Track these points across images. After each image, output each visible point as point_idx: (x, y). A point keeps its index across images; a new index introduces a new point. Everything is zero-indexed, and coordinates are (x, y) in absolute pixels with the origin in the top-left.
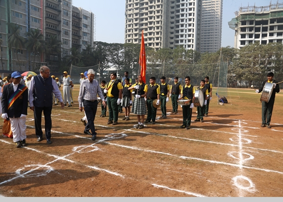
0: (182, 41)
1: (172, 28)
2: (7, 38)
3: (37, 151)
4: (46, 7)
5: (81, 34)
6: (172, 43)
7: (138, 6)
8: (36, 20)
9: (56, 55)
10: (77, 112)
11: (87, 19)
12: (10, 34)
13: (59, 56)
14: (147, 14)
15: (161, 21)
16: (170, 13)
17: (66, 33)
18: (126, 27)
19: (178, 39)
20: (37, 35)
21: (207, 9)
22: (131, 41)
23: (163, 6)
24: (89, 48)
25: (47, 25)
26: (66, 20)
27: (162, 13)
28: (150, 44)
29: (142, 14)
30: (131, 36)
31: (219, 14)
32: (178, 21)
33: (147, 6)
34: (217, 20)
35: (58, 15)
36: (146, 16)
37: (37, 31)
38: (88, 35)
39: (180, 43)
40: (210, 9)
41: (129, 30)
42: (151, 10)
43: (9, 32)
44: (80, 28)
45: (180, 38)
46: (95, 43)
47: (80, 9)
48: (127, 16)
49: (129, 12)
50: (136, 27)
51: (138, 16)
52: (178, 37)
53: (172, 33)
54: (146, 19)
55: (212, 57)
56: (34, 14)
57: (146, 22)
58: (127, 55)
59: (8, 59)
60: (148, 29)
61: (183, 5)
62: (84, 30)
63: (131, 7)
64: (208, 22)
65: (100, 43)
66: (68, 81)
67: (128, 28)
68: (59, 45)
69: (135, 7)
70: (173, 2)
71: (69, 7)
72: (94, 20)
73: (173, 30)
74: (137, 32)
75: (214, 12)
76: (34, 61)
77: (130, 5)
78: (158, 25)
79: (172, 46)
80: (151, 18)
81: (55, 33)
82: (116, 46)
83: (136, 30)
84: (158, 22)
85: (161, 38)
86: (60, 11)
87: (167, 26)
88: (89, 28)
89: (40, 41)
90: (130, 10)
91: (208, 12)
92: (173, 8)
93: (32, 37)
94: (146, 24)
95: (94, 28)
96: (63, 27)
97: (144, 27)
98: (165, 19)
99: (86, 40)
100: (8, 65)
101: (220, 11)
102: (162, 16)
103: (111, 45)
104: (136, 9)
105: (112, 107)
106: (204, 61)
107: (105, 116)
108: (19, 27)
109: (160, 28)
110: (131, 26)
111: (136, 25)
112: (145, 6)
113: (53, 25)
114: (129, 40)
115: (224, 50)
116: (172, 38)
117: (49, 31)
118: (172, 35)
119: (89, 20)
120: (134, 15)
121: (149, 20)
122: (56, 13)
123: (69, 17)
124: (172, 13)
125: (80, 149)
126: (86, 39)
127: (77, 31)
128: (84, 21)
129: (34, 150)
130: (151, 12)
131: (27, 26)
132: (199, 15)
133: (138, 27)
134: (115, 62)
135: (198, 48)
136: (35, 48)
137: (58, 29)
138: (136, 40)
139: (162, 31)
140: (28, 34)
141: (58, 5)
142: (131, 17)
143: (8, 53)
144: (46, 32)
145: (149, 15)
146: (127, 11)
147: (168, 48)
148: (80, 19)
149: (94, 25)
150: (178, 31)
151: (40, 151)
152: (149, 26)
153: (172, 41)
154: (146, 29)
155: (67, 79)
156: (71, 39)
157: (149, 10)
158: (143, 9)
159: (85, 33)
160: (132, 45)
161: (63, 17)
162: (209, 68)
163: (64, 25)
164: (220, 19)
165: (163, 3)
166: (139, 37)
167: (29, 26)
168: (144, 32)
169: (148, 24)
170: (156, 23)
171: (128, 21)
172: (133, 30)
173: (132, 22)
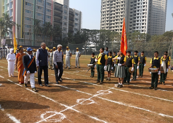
0: (137, 28)
1: (131, 19)
2: (33, 28)
3: (53, 101)
4: (54, 9)
5: (74, 24)
6: (131, 29)
7: (109, 6)
8: (49, 17)
9: (59, 37)
10: (74, 73)
11: (77, 15)
12: (35, 26)
13: (61, 37)
14: (114, 11)
15: (124, 15)
16: (130, 10)
17: (65, 24)
18: (101, 20)
19: (135, 26)
20: (49, 25)
21: (155, 6)
22: (104, 28)
23: (125, 6)
24: (78, 33)
25: (55, 19)
26: (65, 16)
27: (124, 10)
28: (116, 30)
29: (112, 11)
30: (104, 25)
31: (165, 8)
32: (135, 15)
33: (115, 6)
34: (162, 13)
35: (61, 14)
36: (114, 12)
37: (49, 23)
38: (78, 25)
39: (136, 29)
40: (158, 5)
41: (103, 21)
42: (117, 8)
43: (34, 24)
44: (73, 21)
45: (136, 26)
46: (82, 29)
47: (74, 10)
48: (102, 13)
49: (103, 10)
50: (107, 19)
51: (109, 13)
52: (135, 25)
53: (131, 23)
54: (114, 14)
55: (160, 38)
56: (48, 14)
57: (114, 16)
58: (102, 37)
59: (33, 40)
60: (115, 20)
61: (139, 4)
63: (105, 7)
64: (156, 15)
65: (85, 29)
66: (69, 53)
67: (103, 20)
68: (61, 31)
69: (107, 7)
70: (132, 3)
71: (67, 9)
72: (82, 16)
73: (131, 21)
74: (108, 22)
75: (161, 8)
76: (47, 40)
77: (104, 6)
78: (122, 18)
79: (131, 31)
80: (117, 13)
81: (59, 24)
82: (95, 32)
83: (107, 21)
84: (122, 16)
86: (62, 11)
87: (127, 18)
88: (79, 21)
89: (51, 29)
90: (104, 9)
91: (156, 7)
92: (132, 6)
93: (46, 27)
94: (114, 17)
95: (82, 21)
96: (63, 21)
97: (113, 19)
98: (127, 14)
100: (33, 43)
101: (165, 6)
102: (124, 12)
103: (92, 31)
104: (108, 8)
105: (100, 71)
106: (153, 41)
107: (94, 77)
108: (40, 21)
110: (104, 19)
111: (107, 18)
112: (113, 6)
113: (58, 19)
114: (103, 28)
115: (168, 33)
116: (131, 26)
117: (55, 23)
118: (131, 24)
119: (79, 16)
120: (106, 12)
121: (116, 15)
122: (60, 12)
123: (67, 14)
124: (131, 9)
125: (82, 101)
126: (77, 27)
127: (72, 22)
128: (76, 17)
129: (51, 99)
130: (117, 10)
131: (44, 20)
132: (150, 10)
133: (109, 19)
134: (94, 42)
135: (148, 32)
136: (48, 33)
137: (60, 22)
138: (107, 27)
140: (44, 25)
141: (61, 8)
142: (105, 13)
143: (33, 36)
144: (54, 24)
145: (116, 11)
146: (102, 9)
147: (128, 32)
148: (73, 15)
149: (82, 19)
150: (135, 21)
151: (55, 100)
152: (116, 18)
153: (131, 27)
154: (114, 21)
155: (68, 51)
156: (68, 27)
157: (116, 8)
158: (112, 8)
159: (76, 23)
160: (105, 30)
161: (63, 15)
162: (157, 45)
163: (64, 19)
164: (165, 12)
165: (125, 3)
166: (109, 26)
167: (45, 20)
168: (113, 22)
169: (116, 17)
170: (120, 16)
171: (102, 16)
172: (105, 21)
173: (105, 16)
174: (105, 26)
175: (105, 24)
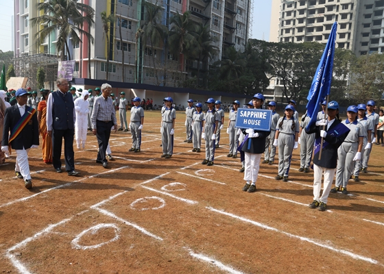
1: (367, 16)
5: (234, 25)
6: (365, 44)
12: (143, 22)
15: (352, 4)
17: (216, 23)
18: (283, 17)
22: (291, 40)
30: (291, 31)
38: (243, 27)
41: (288, 22)
43: (142, 19)
44: (233, 14)
45: (382, 35)
50: (302, 16)
53: (366, 25)
57: (322, 6)
59: (137, 65)
60: (325, 19)
62: (239, 18)
67: (287, 18)
73: (368, 21)
74: (304, 24)
78: (345, 11)
79: (365, 48)
81: (200, 21)
83: (301, 21)
84: (345, 7)
85: (349, 34)
88: (245, 15)
94: (321, 10)
96: (213, 12)
97: (316, 15)
99: (239, 35)
100: (137, 76)
109: (349, 16)
110: (293, 14)
111: (302, 12)
114: (287, 39)
116: (366, 35)
118: (367, 30)
119: (245, 1)
121: (328, 3)
126: (240, 33)
127: (230, 19)
128: (239, 3)
131: (166, 8)
133: (305, 15)
137: (204, 13)
138: (299, 38)
139: (353, 22)
143: (138, 54)
147: (357, 52)
150: (378, 23)
152: (327, 13)
154: (321, 20)
156: (222, 33)
159: (239, 23)
160: (292, 45)
163: (215, 8)
166: (306, 34)
167: (168, 7)
168: (316, 24)
169: (326, 9)
170: (341, 7)
171: (286, 6)
172: (294, 21)
173: (293, 7)
174: (293, 33)
175: (294, 29)
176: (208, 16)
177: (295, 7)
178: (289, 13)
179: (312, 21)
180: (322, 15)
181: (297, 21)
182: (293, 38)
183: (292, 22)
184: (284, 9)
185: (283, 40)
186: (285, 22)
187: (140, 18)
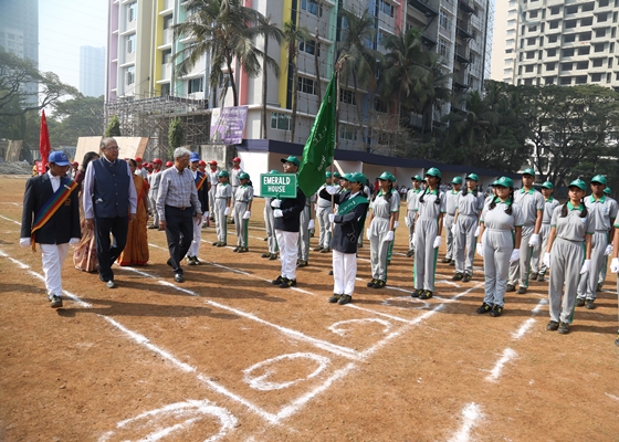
5: (467, 55)
14: (589, 7)
17: (443, 52)
18: (522, 47)
22: (534, 82)
29: (574, 9)
30: (535, 69)
36: (588, 14)
38: (477, 58)
41: (531, 54)
43: (338, 39)
44: (467, 37)
48: (524, 15)
49: (532, 6)
50: (553, 45)
51: (560, 15)
54: (588, 21)
57: (587, 29)
60: (592, 49)
67: (528, 48)
74: (556, 58)
80: (602, 17)
83: (551, 52)
88: (481, 40)
94: (586, 36)
96: (440, 33)
97: (577, 43)
99: (473, 73)
110: (538, 42)
111: (553, 38)
114: (529, 80)
119: (483, 17)
120: (548, 12)
121: (596, 24)
123: (452, 4)
126: (474, 70)
128: (474, 20)
133: (558, 43)
138: (549, 79)
142: (539, 18)
148: (468, 12)
152: (595, 39)
154: (585, 50)
156: (452, 69)
159: (474, 52)
161: (441, 4)
166: (559, 73)
167: (376, 21)
168: (576, 57)
169: (594, 34)
171: (527, 29)
172: (541, 52)
173: (539, 30)
174: (539, 72)
175: (540, 65)
176: (432, 39)
177: (542, 31)
178: (532, 41)
179: (569, 52)
180: (587, 43)
181: (545, 54)
182: (538, 79)
183: (536, 55)
184: (523, 33)
185: (523, 83)
186: (525, 55)
187: (335, 38)
